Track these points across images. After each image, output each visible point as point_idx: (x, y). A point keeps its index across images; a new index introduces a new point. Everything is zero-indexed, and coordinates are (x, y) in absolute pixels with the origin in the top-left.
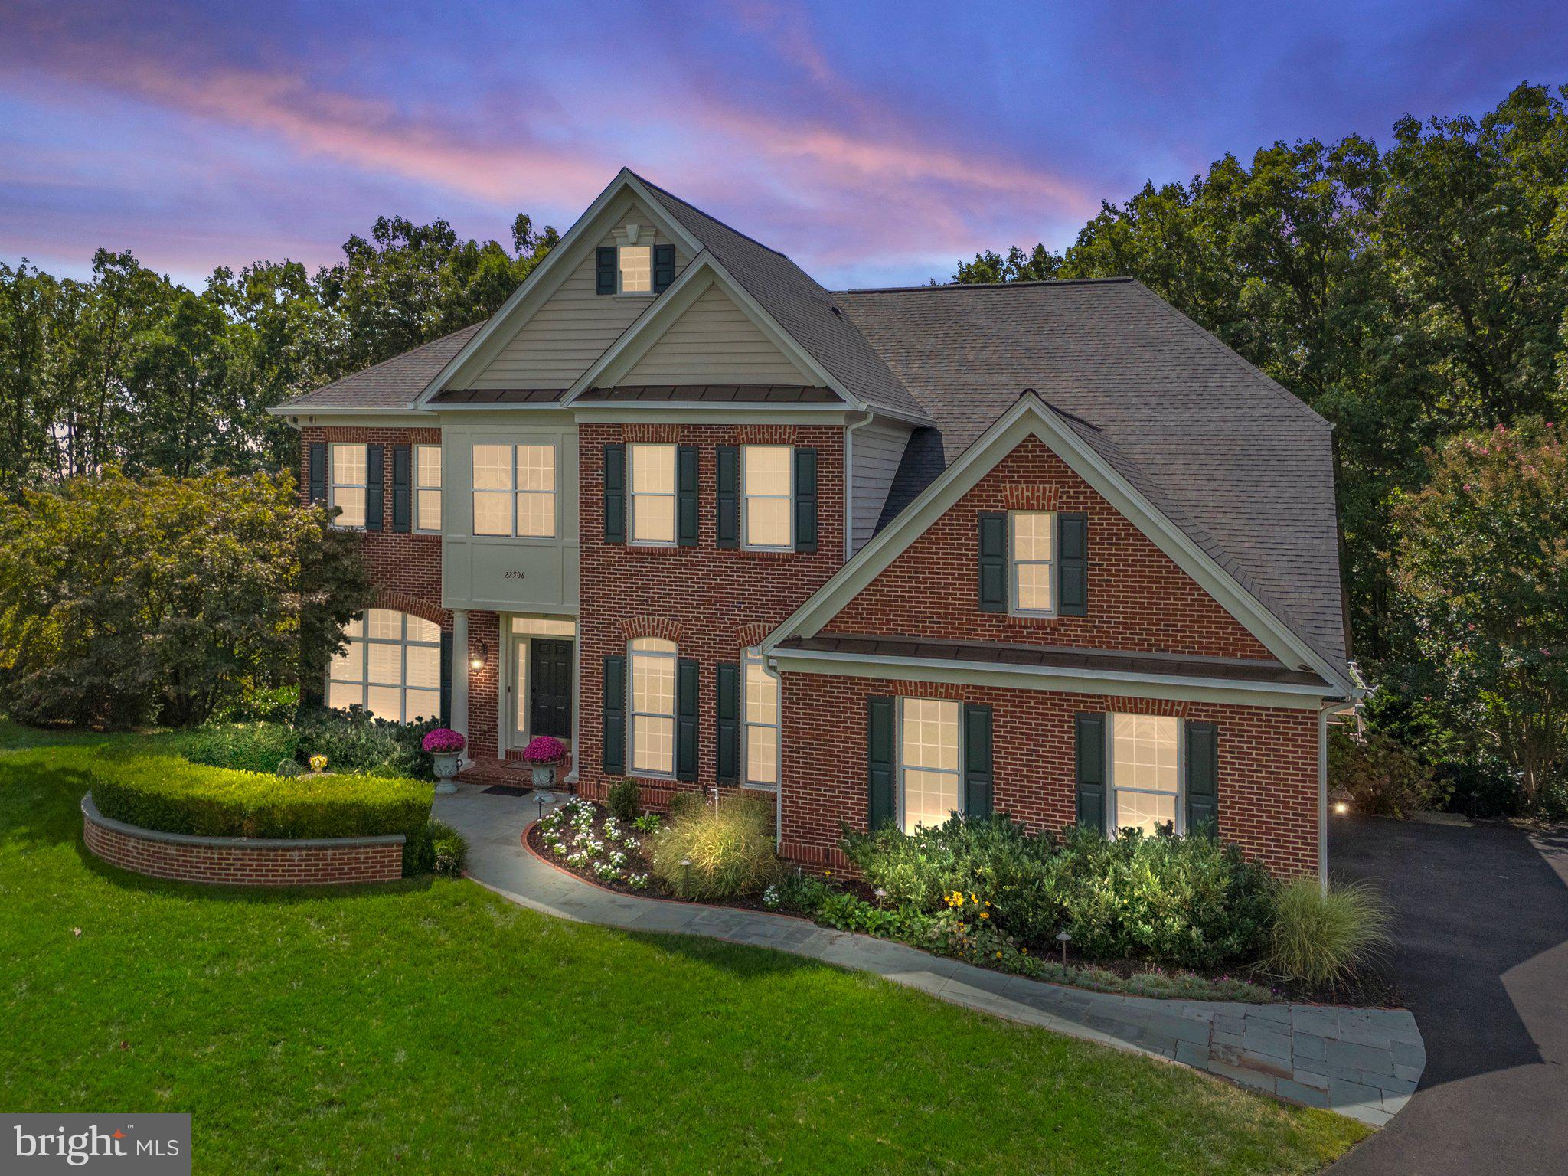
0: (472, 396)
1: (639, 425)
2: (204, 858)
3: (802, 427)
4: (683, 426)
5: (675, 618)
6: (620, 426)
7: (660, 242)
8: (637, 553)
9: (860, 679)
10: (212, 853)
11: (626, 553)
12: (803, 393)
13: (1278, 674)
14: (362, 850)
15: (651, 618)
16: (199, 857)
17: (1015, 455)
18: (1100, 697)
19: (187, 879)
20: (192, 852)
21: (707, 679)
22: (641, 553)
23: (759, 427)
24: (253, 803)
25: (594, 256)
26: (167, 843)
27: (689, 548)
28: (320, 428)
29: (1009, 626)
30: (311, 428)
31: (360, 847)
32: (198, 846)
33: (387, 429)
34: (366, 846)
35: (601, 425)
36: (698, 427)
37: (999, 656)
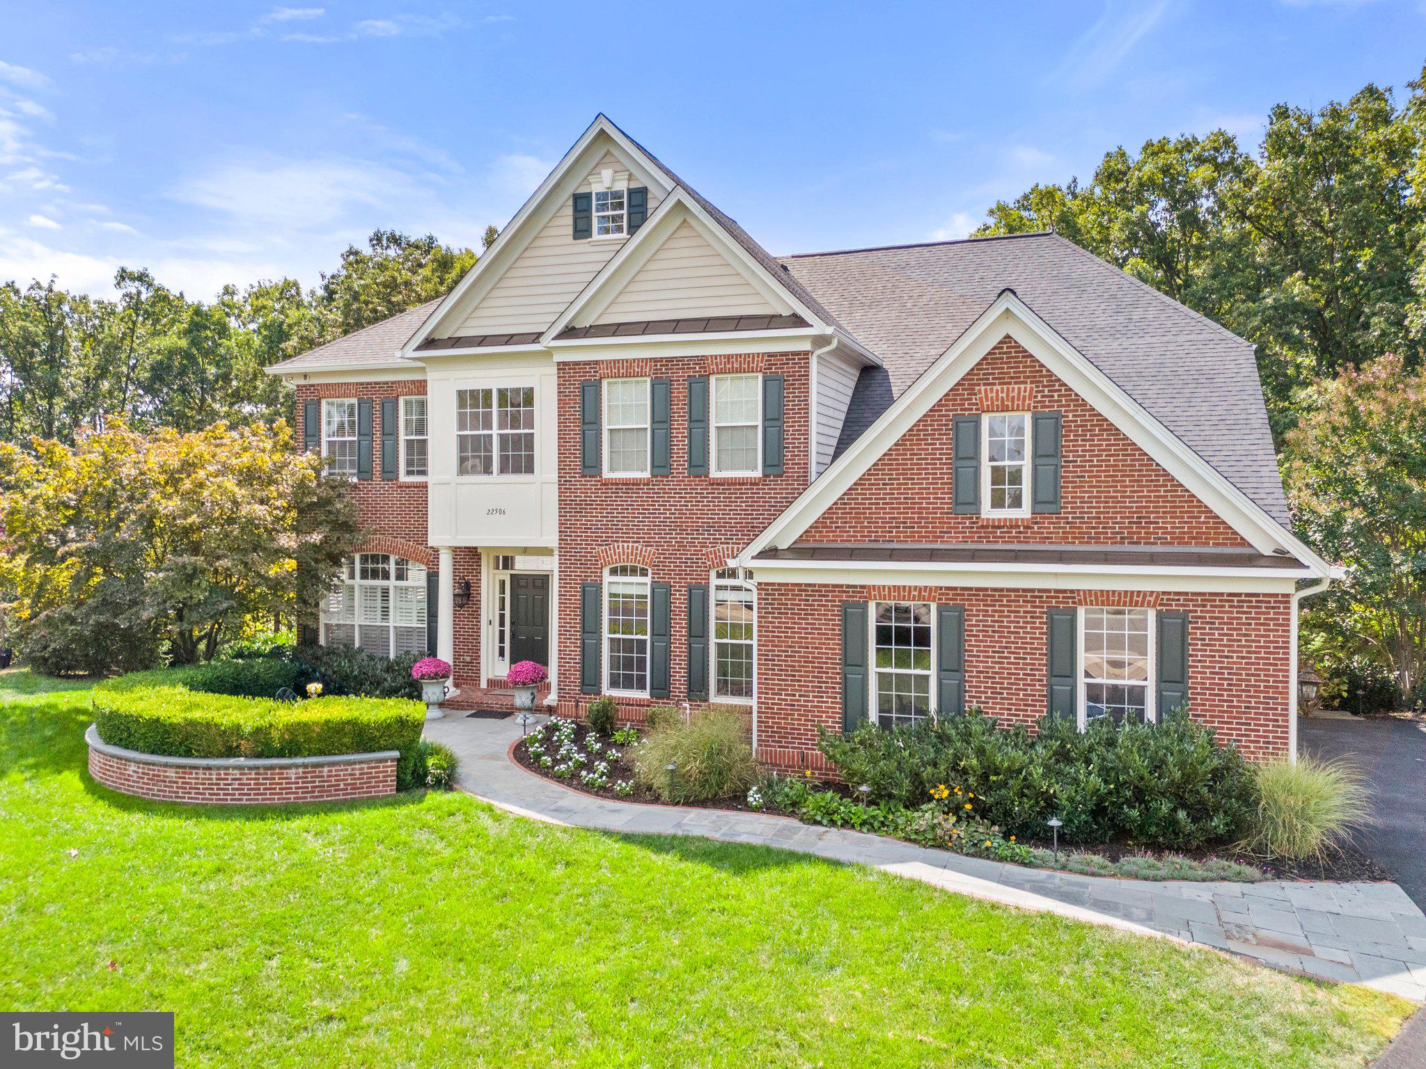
0: (456, 342)
1: (614, 361)
2: (203, 779)
3: (770, 355)
4: (656, 360)
5: (648, 544)
6: (596, 362)
7: (634, 185)
8: (612, 484)
9: (834, 586)
10: (210, 774)
11: (602, 485)
12: (771, 321)
13: (1253, 559)
14: (357, 766)
15: (626, 545)
16: (197, 779)
17: (989, 357)
18: (1072, 591)
19: (186, 800)
20: (191, 773)
21: (679, 600)
22: (617, 484)
23: (728, 357)
24: (250, 723)
25: (571, 202)
26: (166, 765)
27: (661, 476)
28: (313, 386)
29: (983, 527)
30: (305, 386)
31: (355, 763)
32: (196, 768)
33: (376, 383)
34: (361, 762)
35: (577, 363)
36: (670, 360)
37: (974, 556)
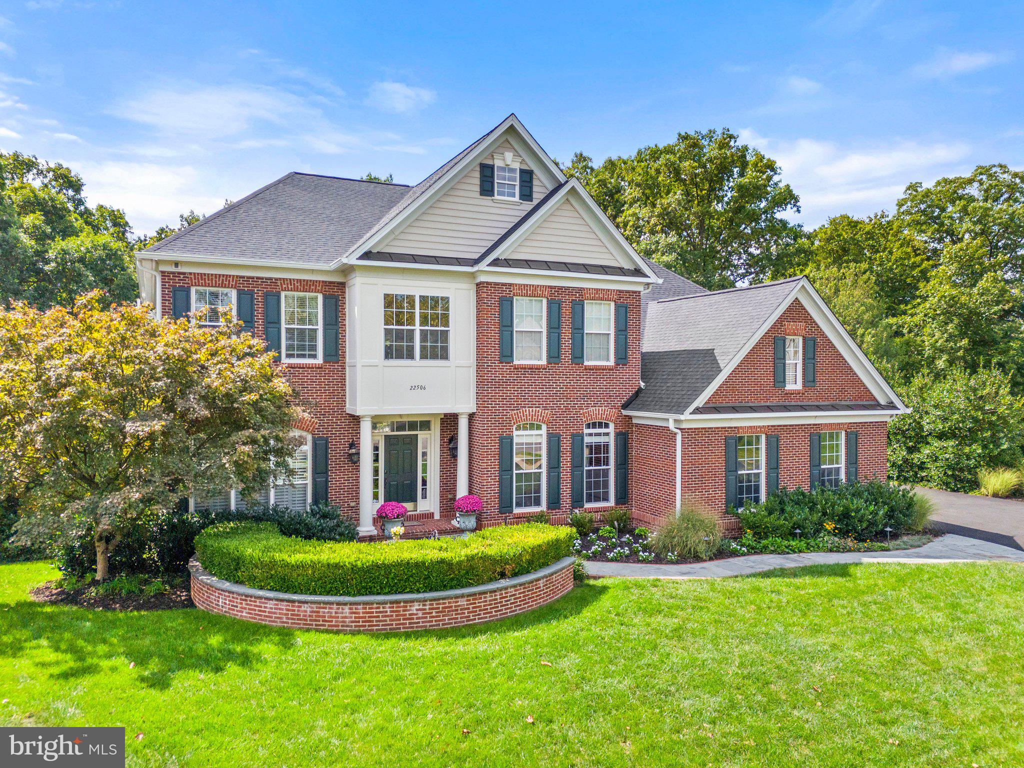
0: (391, 257)
1: (524, 285)
3: (620, 291)
4: (551, 287)
5: (545, 408)
6: (510, 285)
7: (525, 167)
8: (521, 368)
9: (722, 428)
11: (515, 368)
12: (621, 271)
13: (877, 406)
14: (564, 571)
15: (531, 409)
17: (789, 309)
18: (819, 424)
21: (566, 444)
22: (525, 368)
23: (597, 290)
25: (478, 169)
27: (555, 364)
28: (184, 273)
29: (786, 394)
30: (173, 273)
31: (563, 569)
33: (258, 278)
35: (496, 284)
36: (561, 288)
